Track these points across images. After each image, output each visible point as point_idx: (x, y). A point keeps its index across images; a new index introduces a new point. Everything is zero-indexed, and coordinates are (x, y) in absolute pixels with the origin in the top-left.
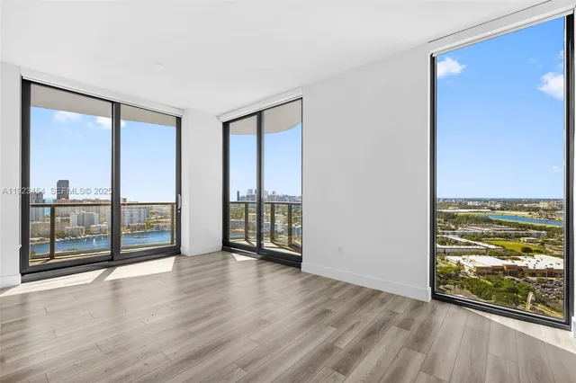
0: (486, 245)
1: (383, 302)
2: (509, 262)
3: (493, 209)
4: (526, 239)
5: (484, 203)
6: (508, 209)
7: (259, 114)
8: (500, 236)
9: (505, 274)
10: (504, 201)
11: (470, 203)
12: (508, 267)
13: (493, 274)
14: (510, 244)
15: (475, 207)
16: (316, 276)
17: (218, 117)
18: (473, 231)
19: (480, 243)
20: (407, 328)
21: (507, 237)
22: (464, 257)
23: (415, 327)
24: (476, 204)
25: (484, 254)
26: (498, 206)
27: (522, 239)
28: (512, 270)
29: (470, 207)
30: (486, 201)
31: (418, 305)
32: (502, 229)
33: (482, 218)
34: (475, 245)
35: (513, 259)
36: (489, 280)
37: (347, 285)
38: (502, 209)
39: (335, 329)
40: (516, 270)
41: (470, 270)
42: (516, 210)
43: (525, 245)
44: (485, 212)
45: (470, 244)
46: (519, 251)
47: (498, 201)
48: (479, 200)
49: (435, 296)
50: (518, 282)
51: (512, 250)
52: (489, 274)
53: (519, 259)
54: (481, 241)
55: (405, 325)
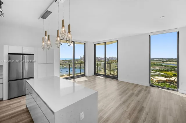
0: (161, 73)
1: (139, 86)
2: (169, 79)
3: (163, 61)
4: (174, 71)
5: (160, 59)
6: (168, 62)
7: (105, 43)
8: (165, 70)
9: (167, 82)
10: (167, 59)
11: (155, 60)
12: (168, 80)
13: (163, 82)
14: (169, 73)
15: (157, 61)
16: (122, 81)
17: (93, 43)
18: (156, 68)
19: (159, 73)
20: (146, 91)
21: (168, 70)
22: (153, 77)
23: (148, 91)
24: (157, 60)
25: (160, 76)
26: (165, 60)
27: (173, 71)
28: (169, 81)
29: (155, 61)
30: (161, 59)
31: (147, 87)
32: (166, 68)
33: (159, 64)
34: (157, 73)
35: (170, 78)
36: (162, 84)
37: (130, 83)
38: (166, 61)
39: (132, 91)
40: (171, 81)
41: (155, 81)
42: (171, 62)
43: (174, 73)
44: (160, 63)
45: (155, 73)
46: (172, 75)
47: (165, 59)
48: (158, 58)
49: (150, 85)
50: (172, 85)
51: (169, 75)
52: (162, 82)
53: (172, 78)
54: (159, 72)
55: (145, 90)
